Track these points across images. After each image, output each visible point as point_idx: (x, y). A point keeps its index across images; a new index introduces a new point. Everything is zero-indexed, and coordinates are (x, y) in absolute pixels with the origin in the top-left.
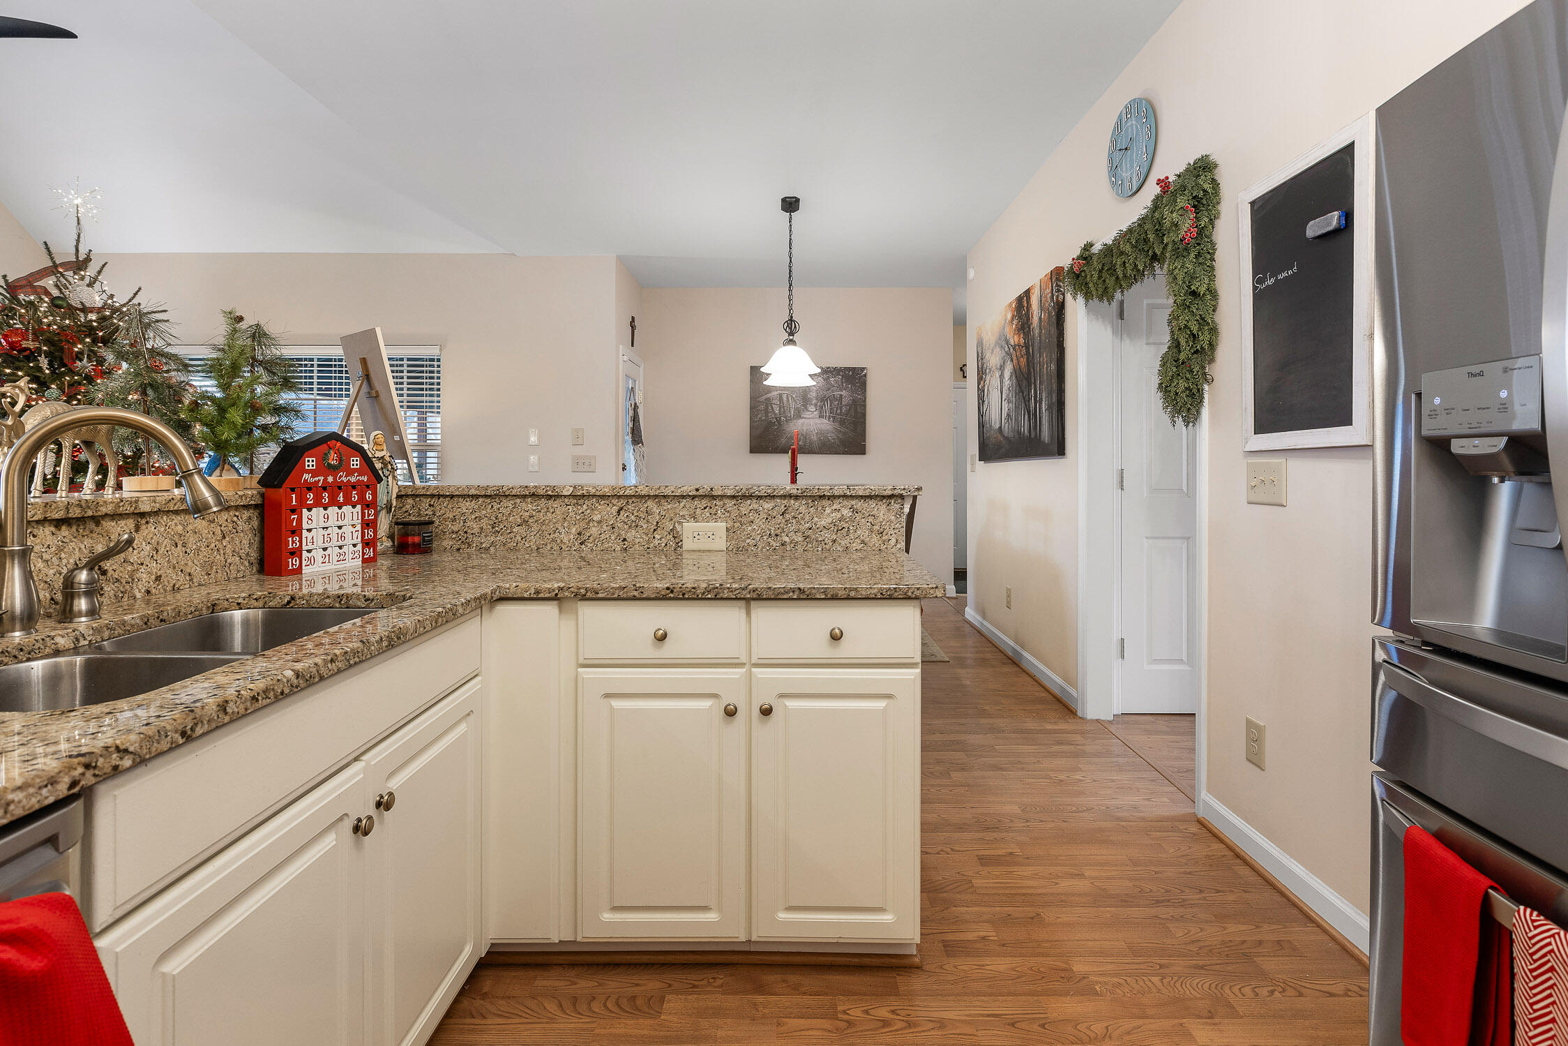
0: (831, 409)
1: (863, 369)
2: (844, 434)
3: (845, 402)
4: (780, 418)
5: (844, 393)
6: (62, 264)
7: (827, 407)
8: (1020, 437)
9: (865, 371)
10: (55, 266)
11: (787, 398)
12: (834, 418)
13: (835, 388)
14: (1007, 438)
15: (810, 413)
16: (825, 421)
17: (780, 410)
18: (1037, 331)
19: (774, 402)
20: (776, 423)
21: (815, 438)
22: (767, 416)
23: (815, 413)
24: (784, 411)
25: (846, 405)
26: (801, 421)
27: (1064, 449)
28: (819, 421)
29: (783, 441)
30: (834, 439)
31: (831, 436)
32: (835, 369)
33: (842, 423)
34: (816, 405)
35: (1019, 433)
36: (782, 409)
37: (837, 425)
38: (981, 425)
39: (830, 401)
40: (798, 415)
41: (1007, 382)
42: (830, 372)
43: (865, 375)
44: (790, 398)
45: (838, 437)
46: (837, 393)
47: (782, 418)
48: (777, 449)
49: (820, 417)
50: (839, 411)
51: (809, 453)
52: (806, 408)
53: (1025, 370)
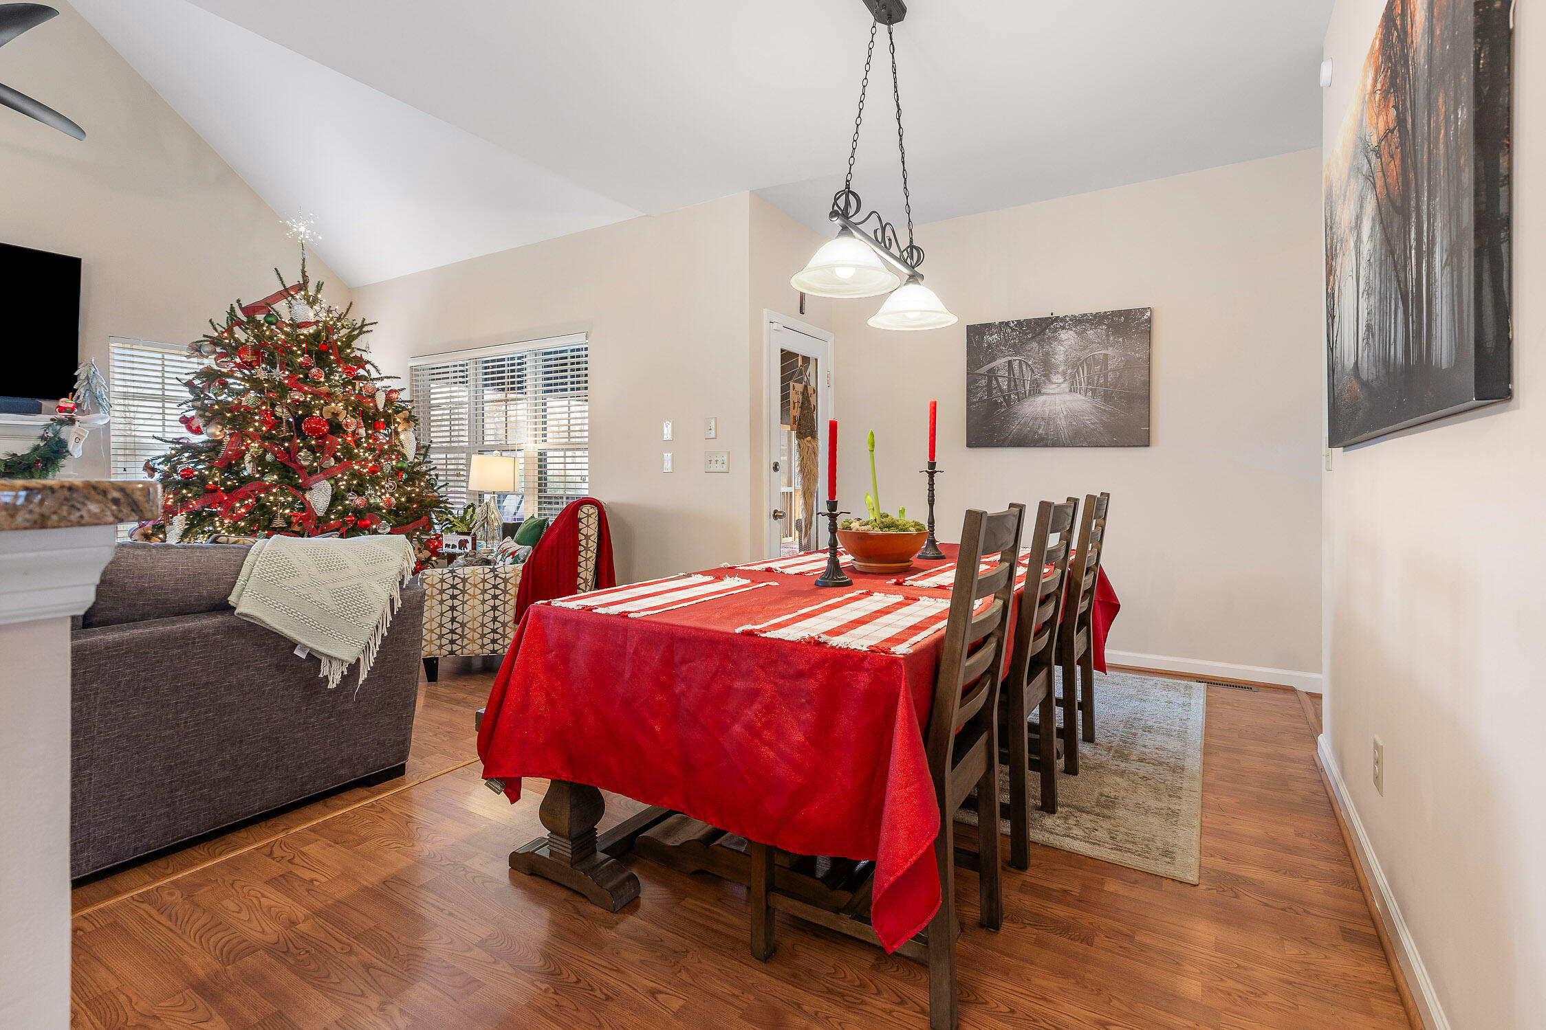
0: (1089, 378)
1: (1143, 311)
2: (1112, 414)
3: (1112, 364)
4: (1009, 396)
5: (1110, 351)
6: (292, 288)
7: (1083, 375)
8: (1388, 373)
9: (1148, 314)
10: (286, 290)
11: (1020, 367)
12: (1094, 391)
13: (1095, 346)
14: (1365, 385)
15: (1054, 386)
16: (1077, 396)
17: (1009, 385)
18: (1421, 58)
19: (1001, 373)
20: (1004, 404)
21: (1062, 423)
22: (990, 394)
23: (1063, 386)
24: (1016, 385)
25: (1113, 370)
26: (1040, 399)
27: (1508, 377)
28: (1068, 397)
29: (1014, 428)
30: (1094, 424)
31: (1090, 420)
32: (1095, 316)
33: (1107, 397)
34: (1064, 374)
35: (1386, 362)
36: (1013, 383)
37: (1099, 402)
38: (1332, 370)
39: (1088, 365)
40: (1036, 390)
41: (1366, 247)
42: (1088, 321)
43: (1149, 320)
44: (1024, 367)
45: (1102, 420)
46: (1099, 353)
47: (1013, 396)
48: (1004, 440)
49: (1070, 391)
50: (1102, 381)
51: (1054, 445)
52: (1049, 380)
53: (1396, 191)
